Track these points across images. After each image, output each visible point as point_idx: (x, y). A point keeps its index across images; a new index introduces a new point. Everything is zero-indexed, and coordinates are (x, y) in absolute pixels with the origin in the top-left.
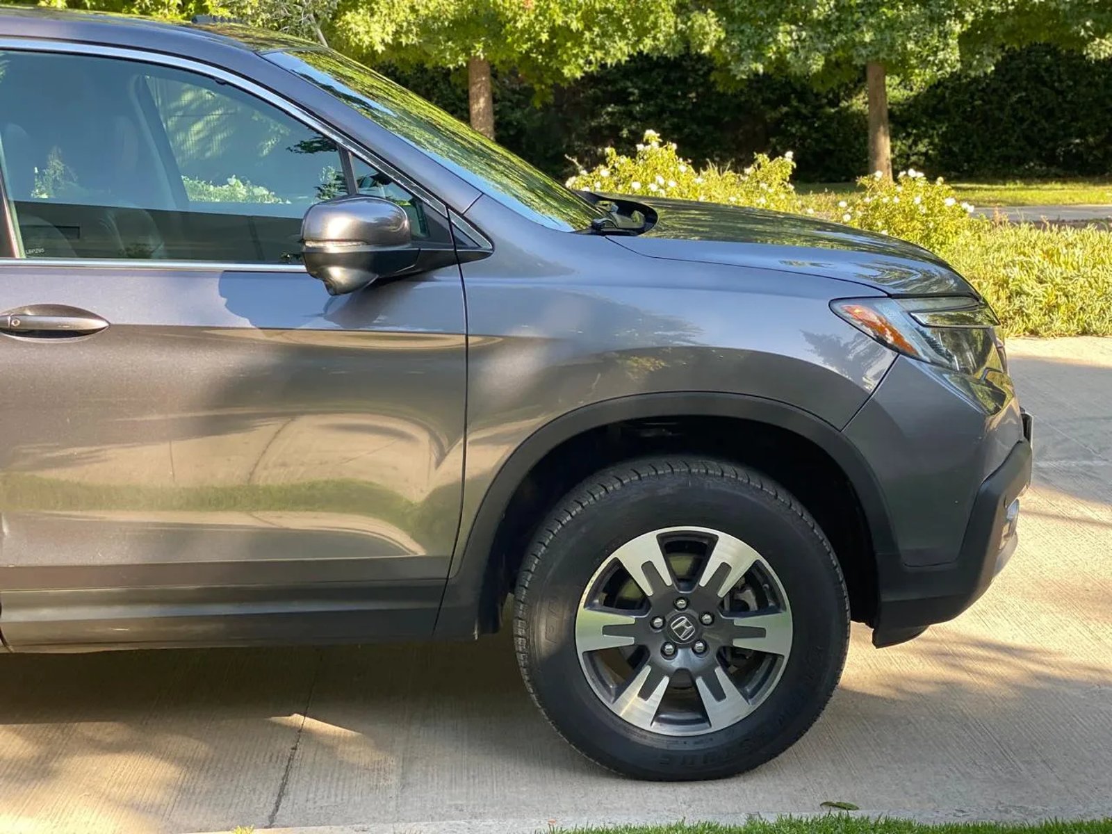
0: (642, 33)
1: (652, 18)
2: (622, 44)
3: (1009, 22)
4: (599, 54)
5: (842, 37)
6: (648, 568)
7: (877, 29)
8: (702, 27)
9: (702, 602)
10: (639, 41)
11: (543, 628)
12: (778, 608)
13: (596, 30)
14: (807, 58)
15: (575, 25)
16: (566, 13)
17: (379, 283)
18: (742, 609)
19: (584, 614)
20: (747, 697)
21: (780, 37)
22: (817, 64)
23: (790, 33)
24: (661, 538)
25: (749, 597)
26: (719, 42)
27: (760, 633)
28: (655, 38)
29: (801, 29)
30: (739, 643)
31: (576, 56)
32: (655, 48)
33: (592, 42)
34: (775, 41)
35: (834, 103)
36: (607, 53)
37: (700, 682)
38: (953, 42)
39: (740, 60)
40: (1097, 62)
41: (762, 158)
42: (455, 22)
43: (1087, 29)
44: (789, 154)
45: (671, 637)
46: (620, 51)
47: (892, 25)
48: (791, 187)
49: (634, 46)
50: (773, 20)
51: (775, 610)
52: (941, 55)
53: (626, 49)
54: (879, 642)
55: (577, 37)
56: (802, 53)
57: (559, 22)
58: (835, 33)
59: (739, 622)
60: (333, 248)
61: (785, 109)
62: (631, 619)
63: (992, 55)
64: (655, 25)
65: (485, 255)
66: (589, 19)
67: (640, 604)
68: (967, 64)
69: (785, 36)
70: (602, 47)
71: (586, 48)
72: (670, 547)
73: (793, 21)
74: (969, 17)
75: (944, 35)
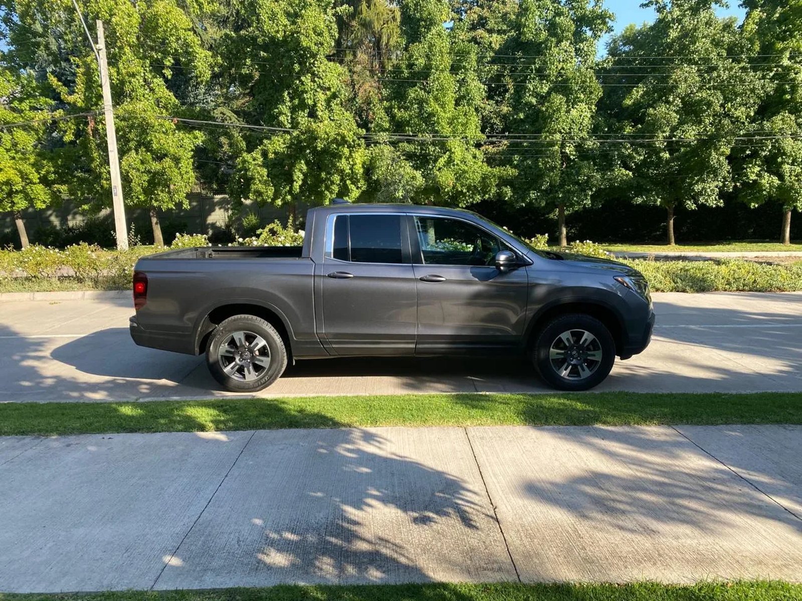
0: (485, 193)
1: (489, 188)
2: (478, 197)
3: (607, 191)
4: (471, 200)
5: (551, 195)
6: (568, 339)
7: (563, 193)
8: (506, 191)
9: (580, 348)
10: (484, 195)
11: (542, 353)
12: (599, 349)
13: (471, 192)
14: (540, 202)
15: (465, 191)
16: (462, 187)
17: (510, 270)
18: (590, 350)
19: (552, 349)
20: (590, 371)
21: (531, 195)
22: (543, 204)
23: (534, 194)
24: (571, 332)
25: (591, 347)
26: (511, 196)
27: (594, 355)
28: (489, 195)
29: (538, 192)
30: (589, 358)
31: (464, 200)
32: (489, 198)
33: (469, 196)
34: (530, 196)
35: (544, 215)
36: (474, 199)
37: (579, 367)
38: (589, 198)
39: (517, 202)
40: (636, 204)
41: (538, 236)
42: (425, 189)
43: (632, 194)
44: (547, 235)
45: (572, 356)
46: (478, 198)
47: (569, 191)
48: (547, 245)
49: (482, 197)
50: (528, 189)
51: (598, 350)
52: (585, 202)
53: (480, 198)
54: (621, 359)
55: (464, 195)
56: (538, 200)
57: (460, 189)
58: (549, 194)
59: (589, 353)
60: (501, 263)
61: (527, 217)
62: (563, 352)
63: (600, 202)
64: (490, 190)
65: (531, 264)
66: (469, 189)
67: (565, 348)
68: (593, 205)
69: (533, 195)
70: (472, 197)
71: (467, 198)
72: (573, 334)
73: (534, 190)
74: (594, 189)
75: (586, 195)
